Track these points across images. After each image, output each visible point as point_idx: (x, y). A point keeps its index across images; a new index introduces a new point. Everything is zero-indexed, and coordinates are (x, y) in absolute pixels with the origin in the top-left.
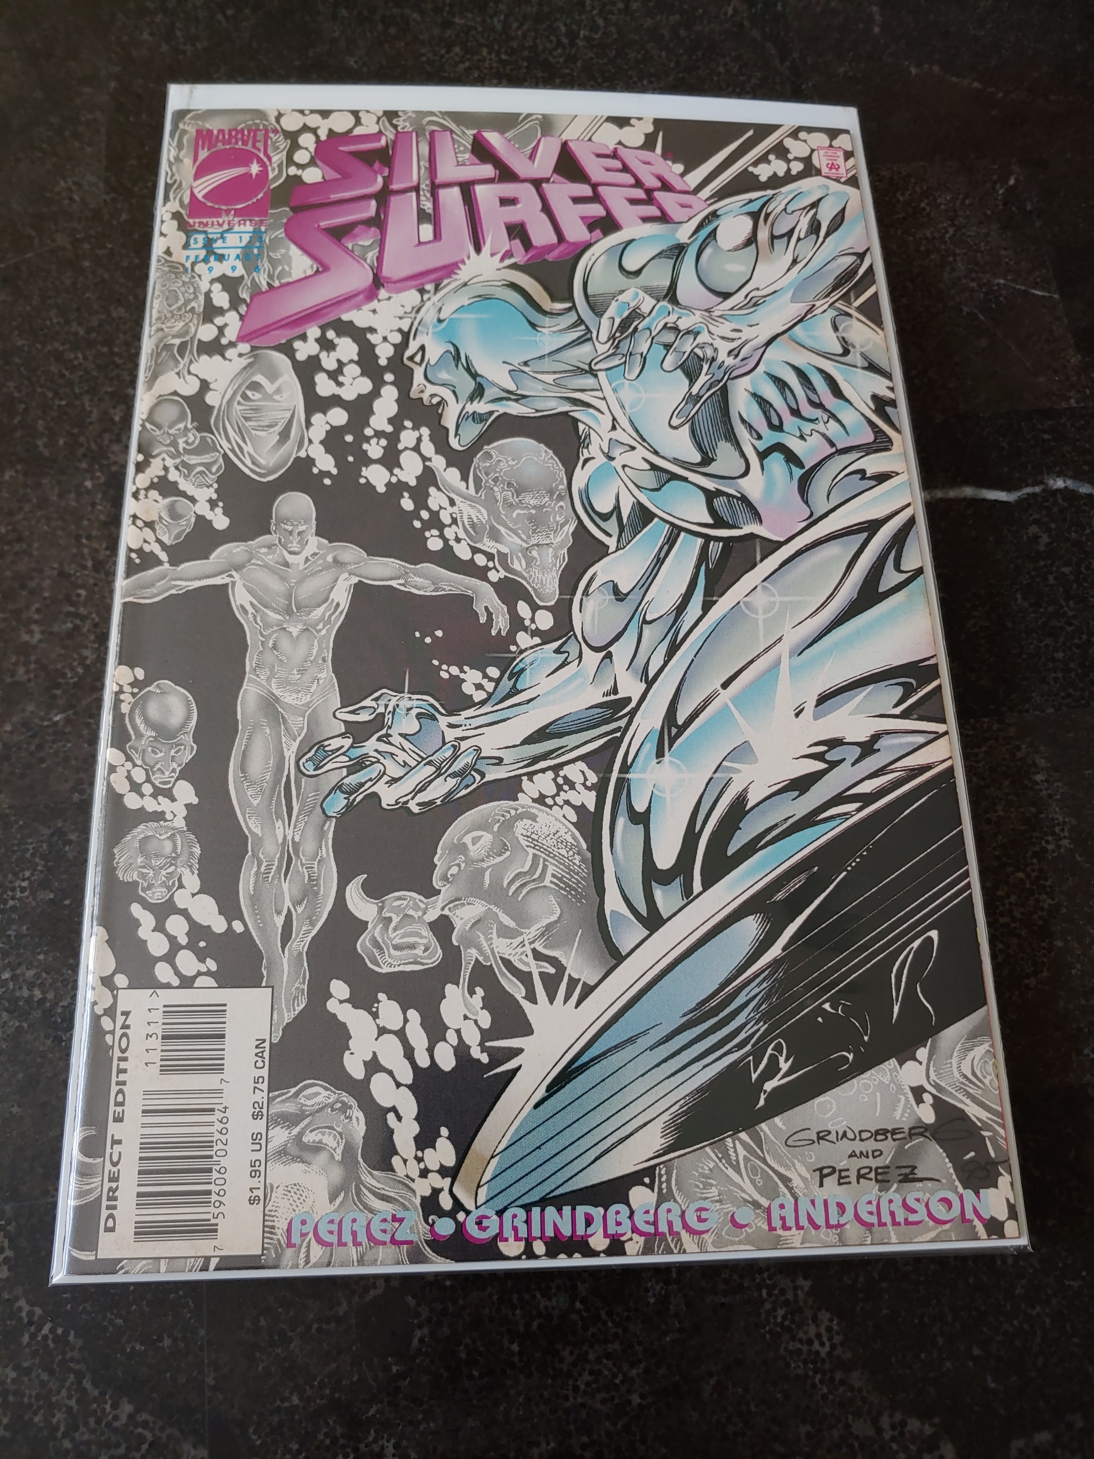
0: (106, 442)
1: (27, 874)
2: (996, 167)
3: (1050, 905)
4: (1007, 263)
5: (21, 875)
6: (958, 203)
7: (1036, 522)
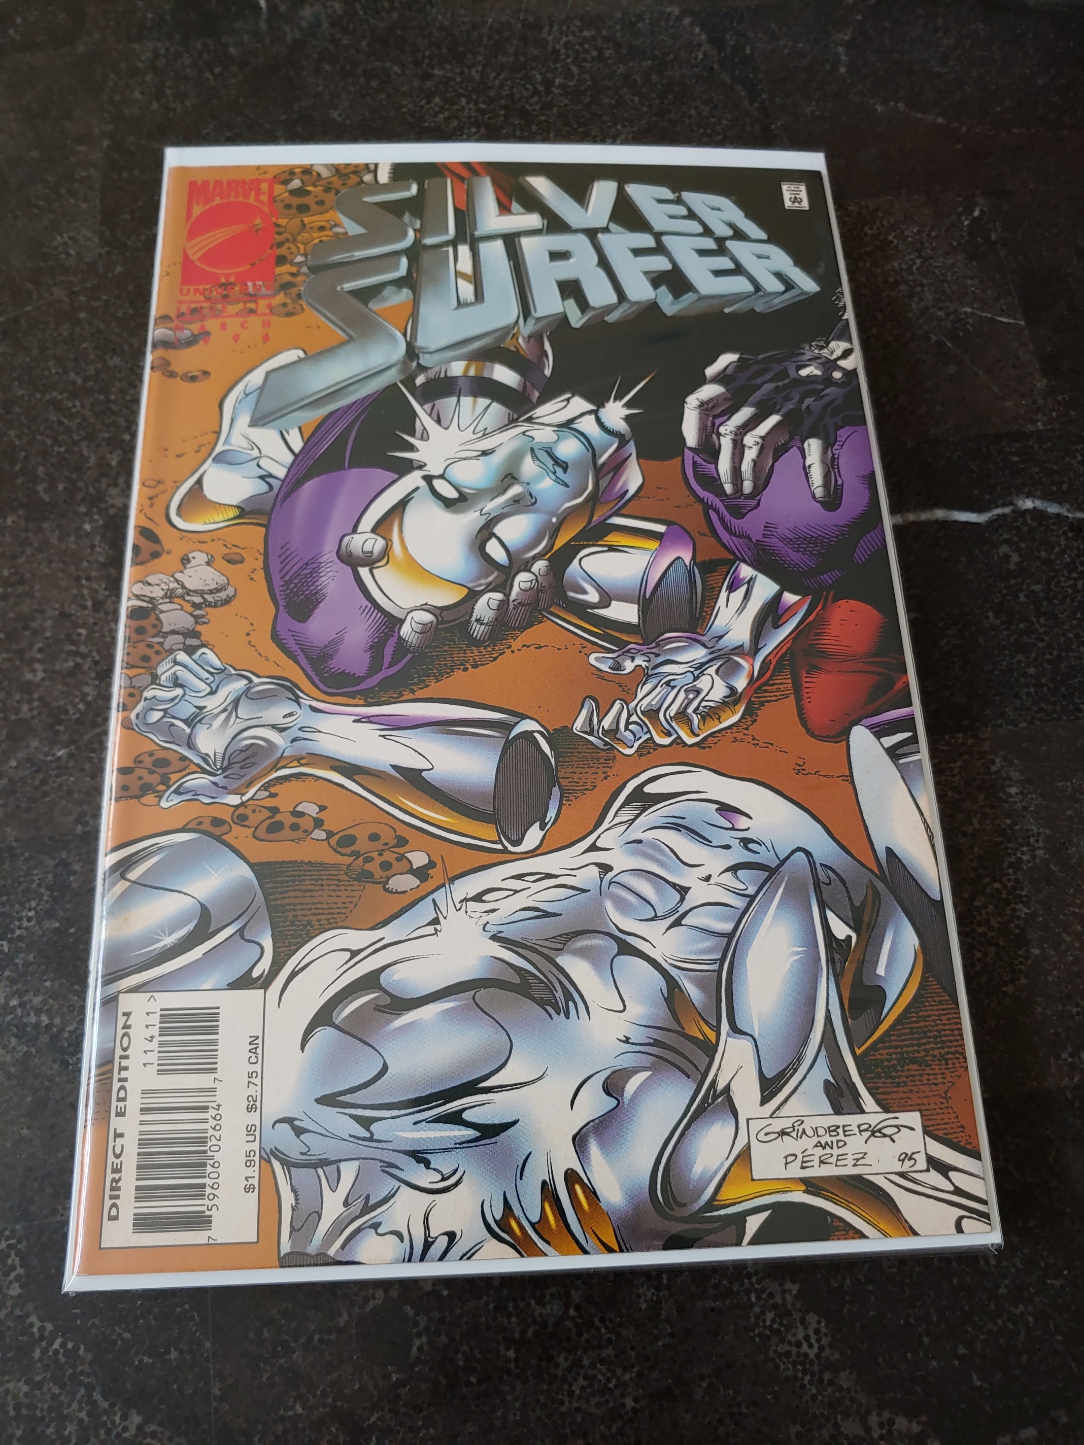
0: (104, 486)
1: (33, 904)
2: (960, 199)
3: (1026, 914)
4: (973, 292)
5: (27, 905)
6: (924, 235)
7: (1006, 542)
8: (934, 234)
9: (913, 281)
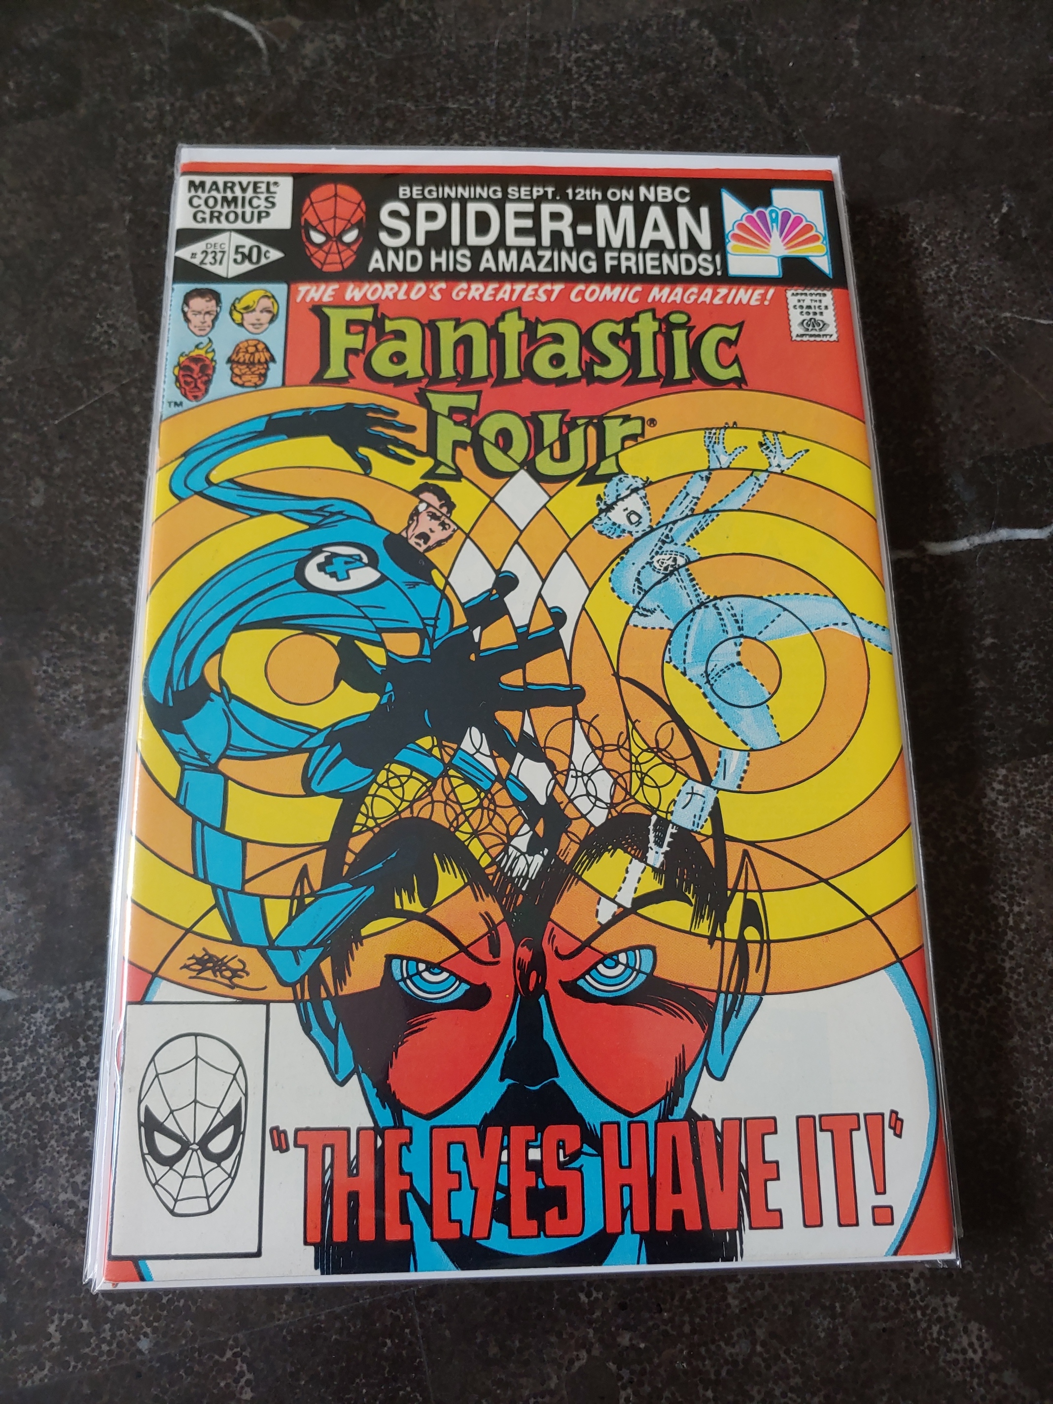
2: (987, 196)
4: (1010, 294)
6: (957, 237)
8: (966, 236)
9: (951, 289)
